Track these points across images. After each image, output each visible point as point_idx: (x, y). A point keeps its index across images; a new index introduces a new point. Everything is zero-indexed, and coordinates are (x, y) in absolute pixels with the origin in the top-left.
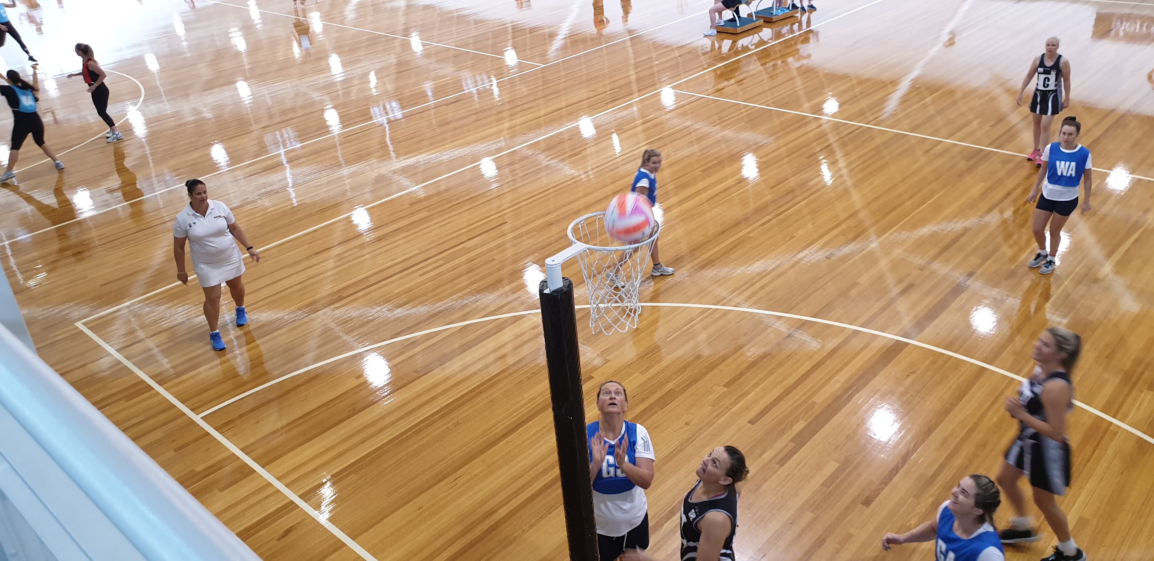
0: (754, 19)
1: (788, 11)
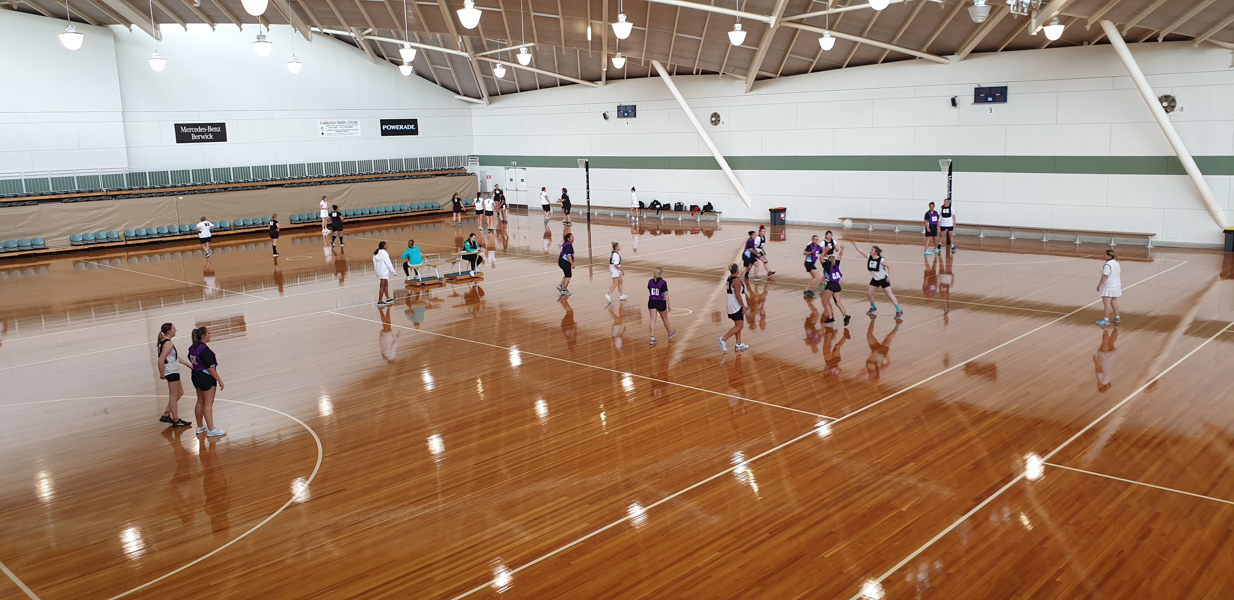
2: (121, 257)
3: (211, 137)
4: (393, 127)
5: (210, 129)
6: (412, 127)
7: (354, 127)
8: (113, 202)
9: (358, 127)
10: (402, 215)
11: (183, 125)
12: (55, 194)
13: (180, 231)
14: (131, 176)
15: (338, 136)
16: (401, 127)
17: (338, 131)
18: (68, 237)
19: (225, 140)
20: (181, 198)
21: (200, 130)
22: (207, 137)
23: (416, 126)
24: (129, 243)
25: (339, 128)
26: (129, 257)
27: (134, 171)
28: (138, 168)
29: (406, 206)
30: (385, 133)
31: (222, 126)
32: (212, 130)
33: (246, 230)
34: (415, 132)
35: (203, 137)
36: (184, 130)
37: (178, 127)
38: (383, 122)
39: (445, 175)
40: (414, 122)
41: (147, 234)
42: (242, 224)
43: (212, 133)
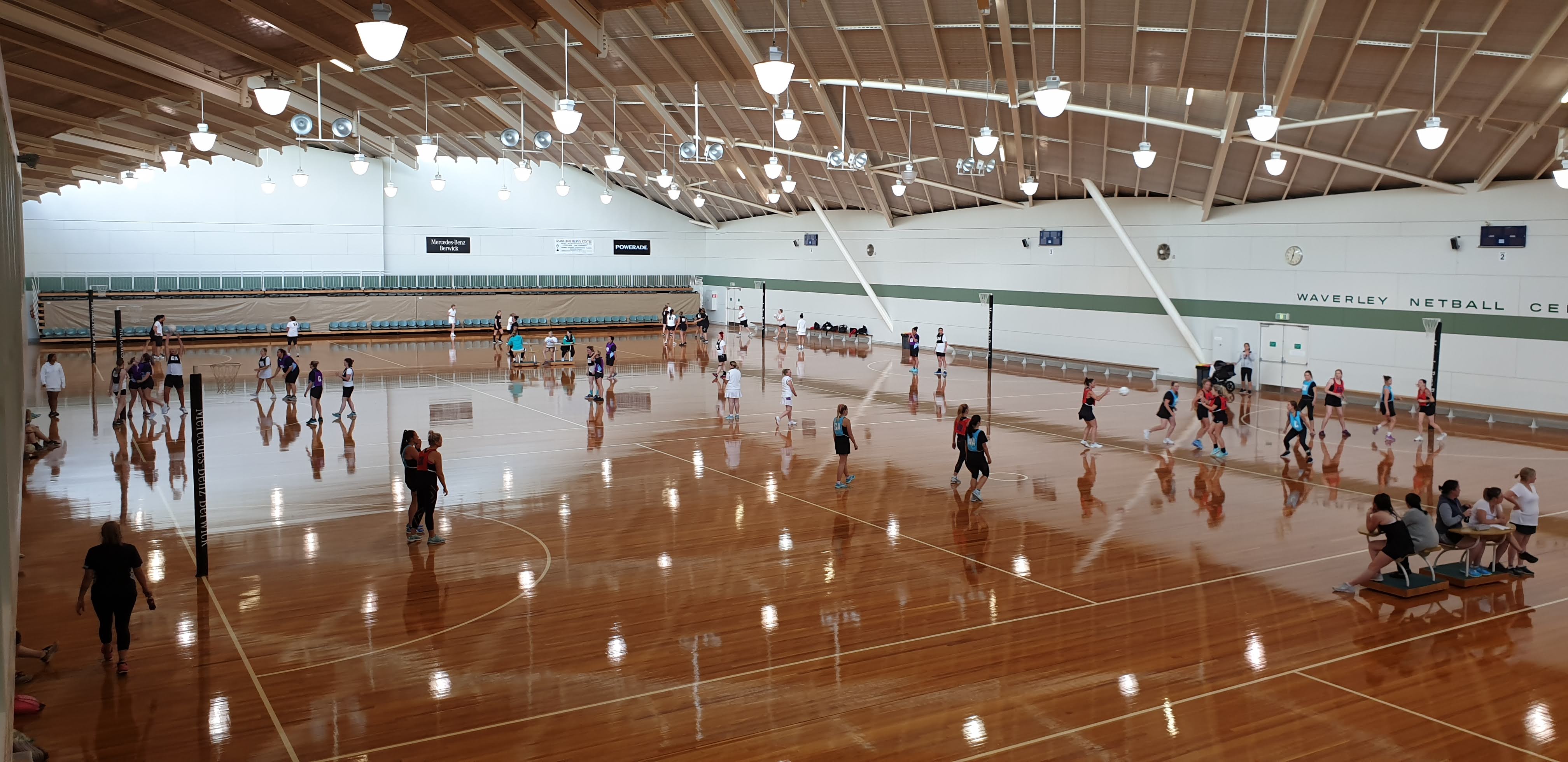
0: (1434, 579)
1: (1491, 574)
2: (367, 343)
3: (457, 249)
4: (625, 247)
5: (456, 242)
6: (645, 247)
7: (588, 246)
8: (366, 297)
9: (592, 246)
10: (619, 325)
11: (433, 238)
12: (324, 289)
13: (417, 325)
14: (386, 278)
15: (572, 253)
16: (634, 247)
17: (572, 248)
18: (328, 323)
19: (469, 252)
20: (420, 298)
21: (447, 242)
22: (453, 249)
23: (649, 247)
24: (373, 332)
25: (573, 246)
26: (373, 344)
27: (388, 274)
28: (391, 273)
29: (625, 318)
30: (617, 252)
31: (467, 240)
32: (458, 243)
33: (473, 329)
34: (647, 252)
35: (450, 249)
36: (434, 242)
37: (429, 239)
38: (616, 242)
39: (668, 292)
40: (647, 243)
41: (389, 326)
42: (470, 323)
43: (457, 245)
